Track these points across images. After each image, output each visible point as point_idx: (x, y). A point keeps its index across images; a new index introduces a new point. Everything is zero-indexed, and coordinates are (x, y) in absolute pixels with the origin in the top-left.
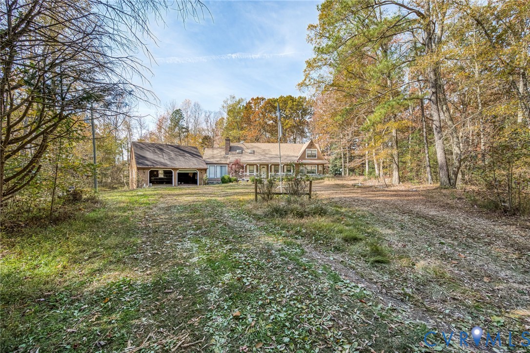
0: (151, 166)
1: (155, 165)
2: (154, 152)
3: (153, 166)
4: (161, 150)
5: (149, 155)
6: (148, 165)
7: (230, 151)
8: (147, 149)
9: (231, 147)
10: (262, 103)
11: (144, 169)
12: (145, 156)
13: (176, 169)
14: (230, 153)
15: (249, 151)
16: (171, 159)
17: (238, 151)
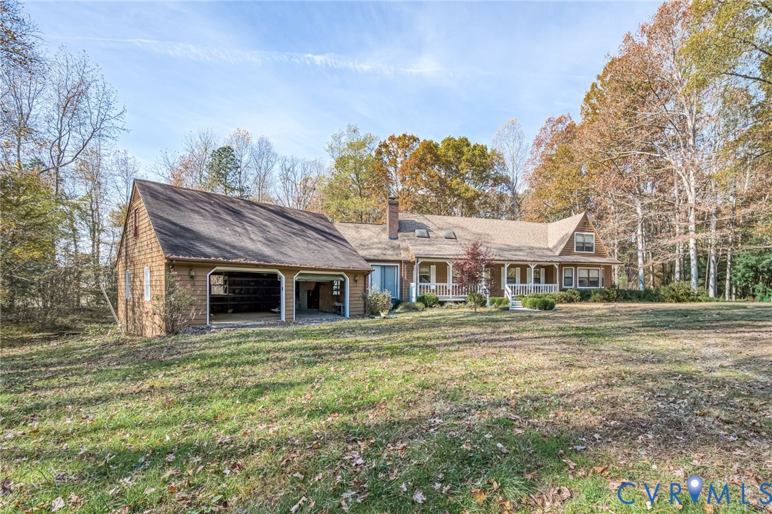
0: (216, 257)
1: (228, 255)
2: (216, 217)
3: (225, 258)
4: (237, 214)
5: (202, 225)
6: (205, 255)
7: (399, 231)
8: (191, 206)
9: (400, 223)
10: (416, 146)
11: (190, 266)
12: (188, 226)
13: (289, 270)
14: (399, 235)
15: (442, 234)
16: (269, 241)
17: (417, 232)
